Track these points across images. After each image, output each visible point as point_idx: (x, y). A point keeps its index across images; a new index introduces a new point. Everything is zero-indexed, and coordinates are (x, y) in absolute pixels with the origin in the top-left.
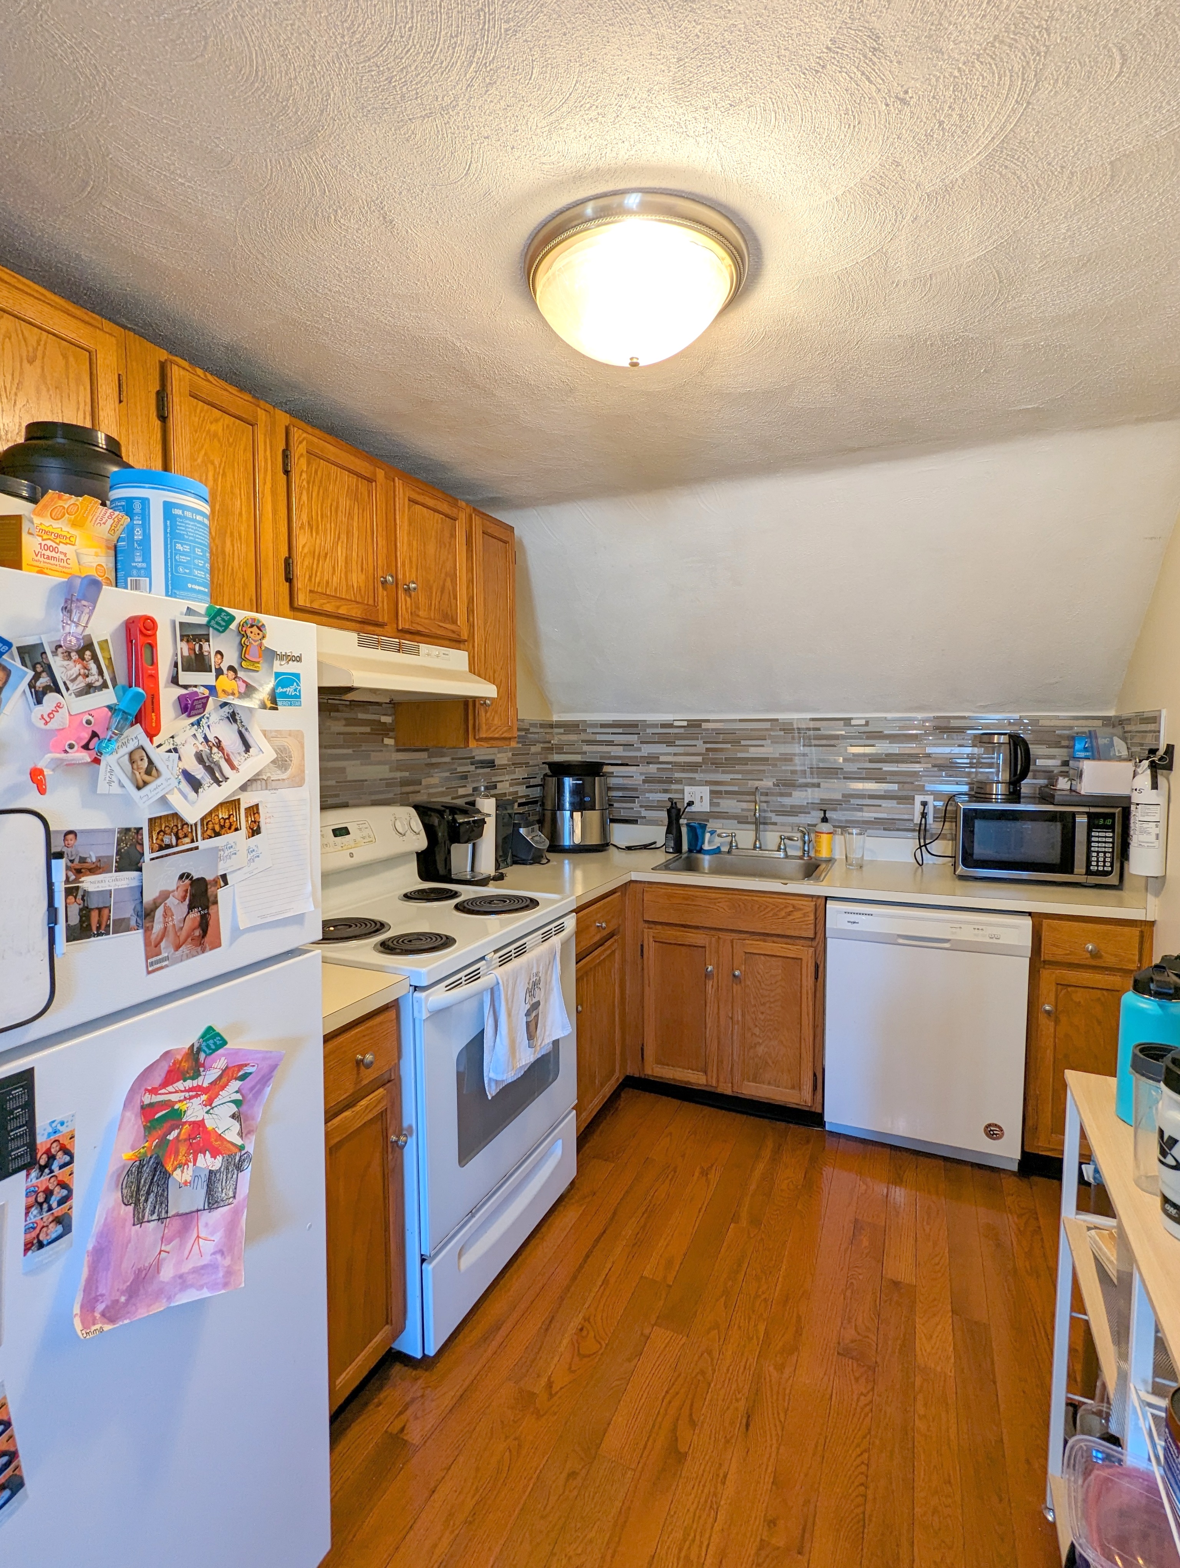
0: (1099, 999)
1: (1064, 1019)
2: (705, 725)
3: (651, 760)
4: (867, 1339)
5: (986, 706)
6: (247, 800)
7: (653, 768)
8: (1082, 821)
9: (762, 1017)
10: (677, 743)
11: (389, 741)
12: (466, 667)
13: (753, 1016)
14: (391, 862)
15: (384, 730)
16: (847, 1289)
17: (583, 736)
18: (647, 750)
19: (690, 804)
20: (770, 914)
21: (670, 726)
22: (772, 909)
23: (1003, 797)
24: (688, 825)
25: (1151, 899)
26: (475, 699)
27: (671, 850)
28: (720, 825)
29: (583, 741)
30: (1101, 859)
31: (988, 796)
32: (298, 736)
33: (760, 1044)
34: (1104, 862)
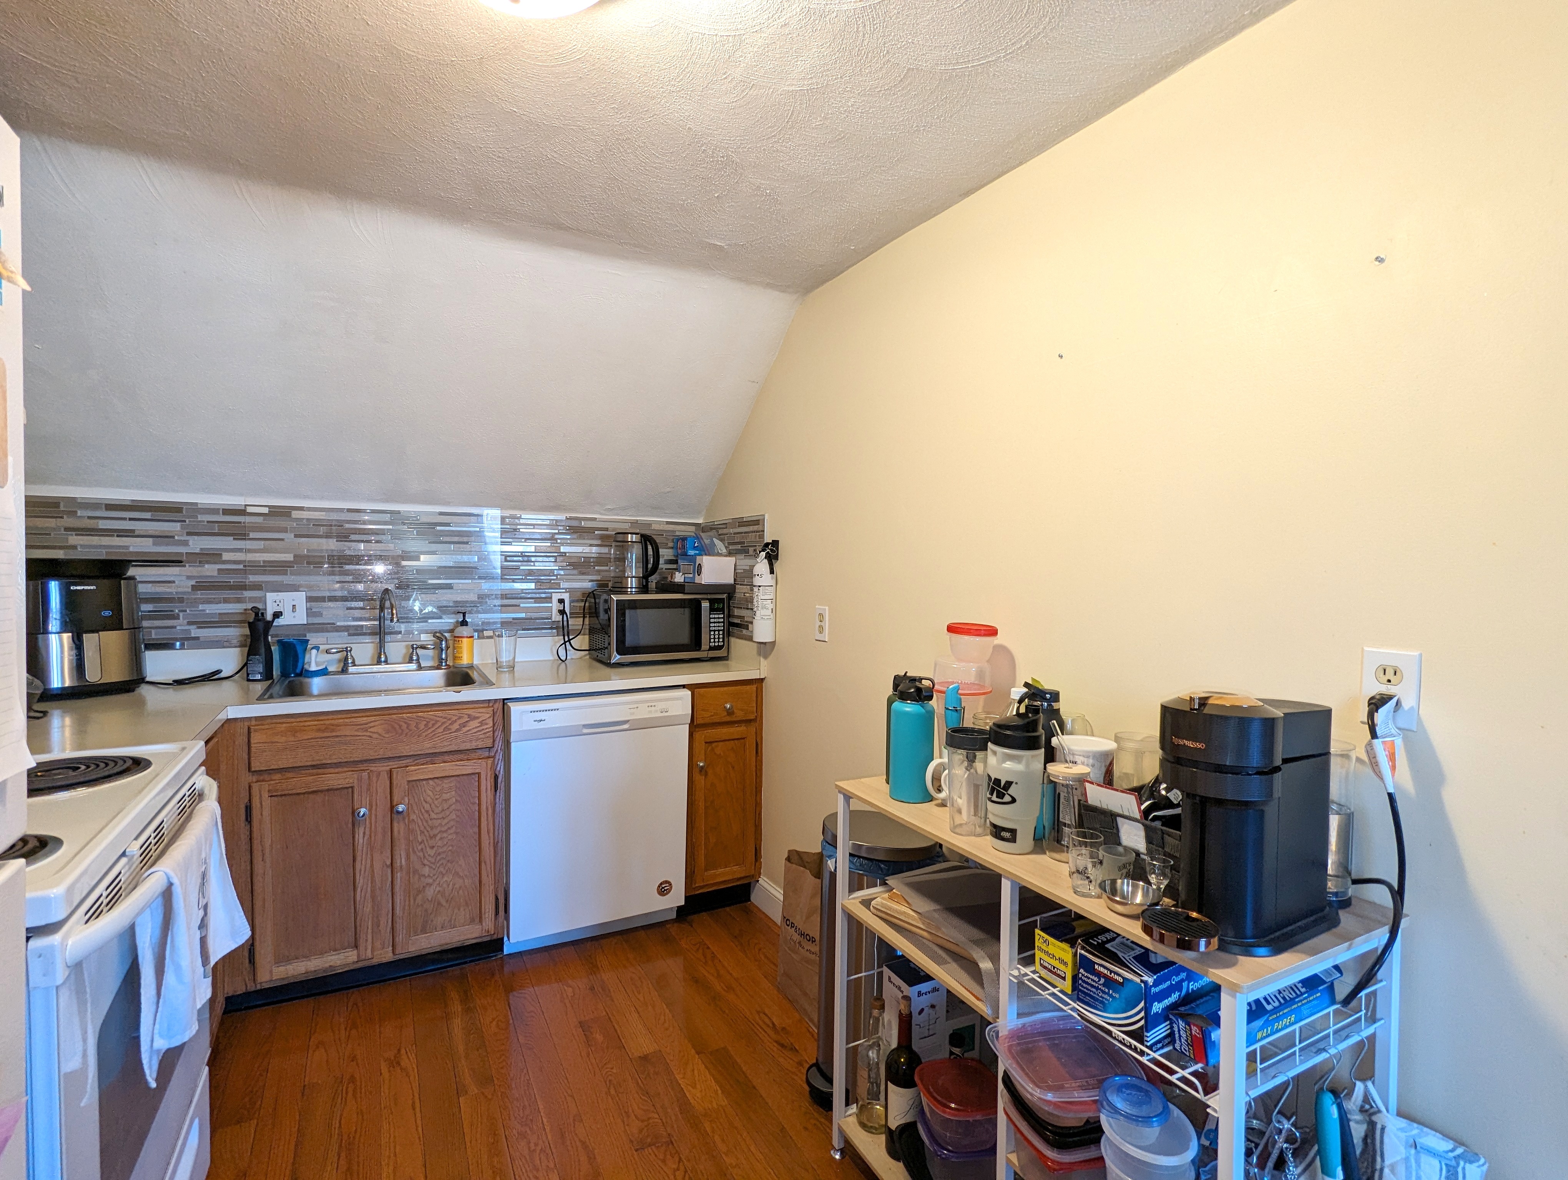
0: (733, 748)
1: (710, 772)
2: (295, 514)
3: (213, 556)
4: (651, 1121)
5: (613, 509)
7: (210, 570)
8: (705, 605)
9: (432, 852)
10: (252, 535)
13: (421, 854)
16: (609, 1089)
17: (68, 521)
18: (197, 544)
19: (277, 615)
20: (441, 730)
21: (242, 512)
22: (444, 723)
23: (637, 590)
24: (280, 642)
25: (764, 662)
27: (259, 677)
28: (324, 640)
29: (66, 529)
30: (717, 637)
31: (624, 590)
33: (430, 885)
34: (719, 638)
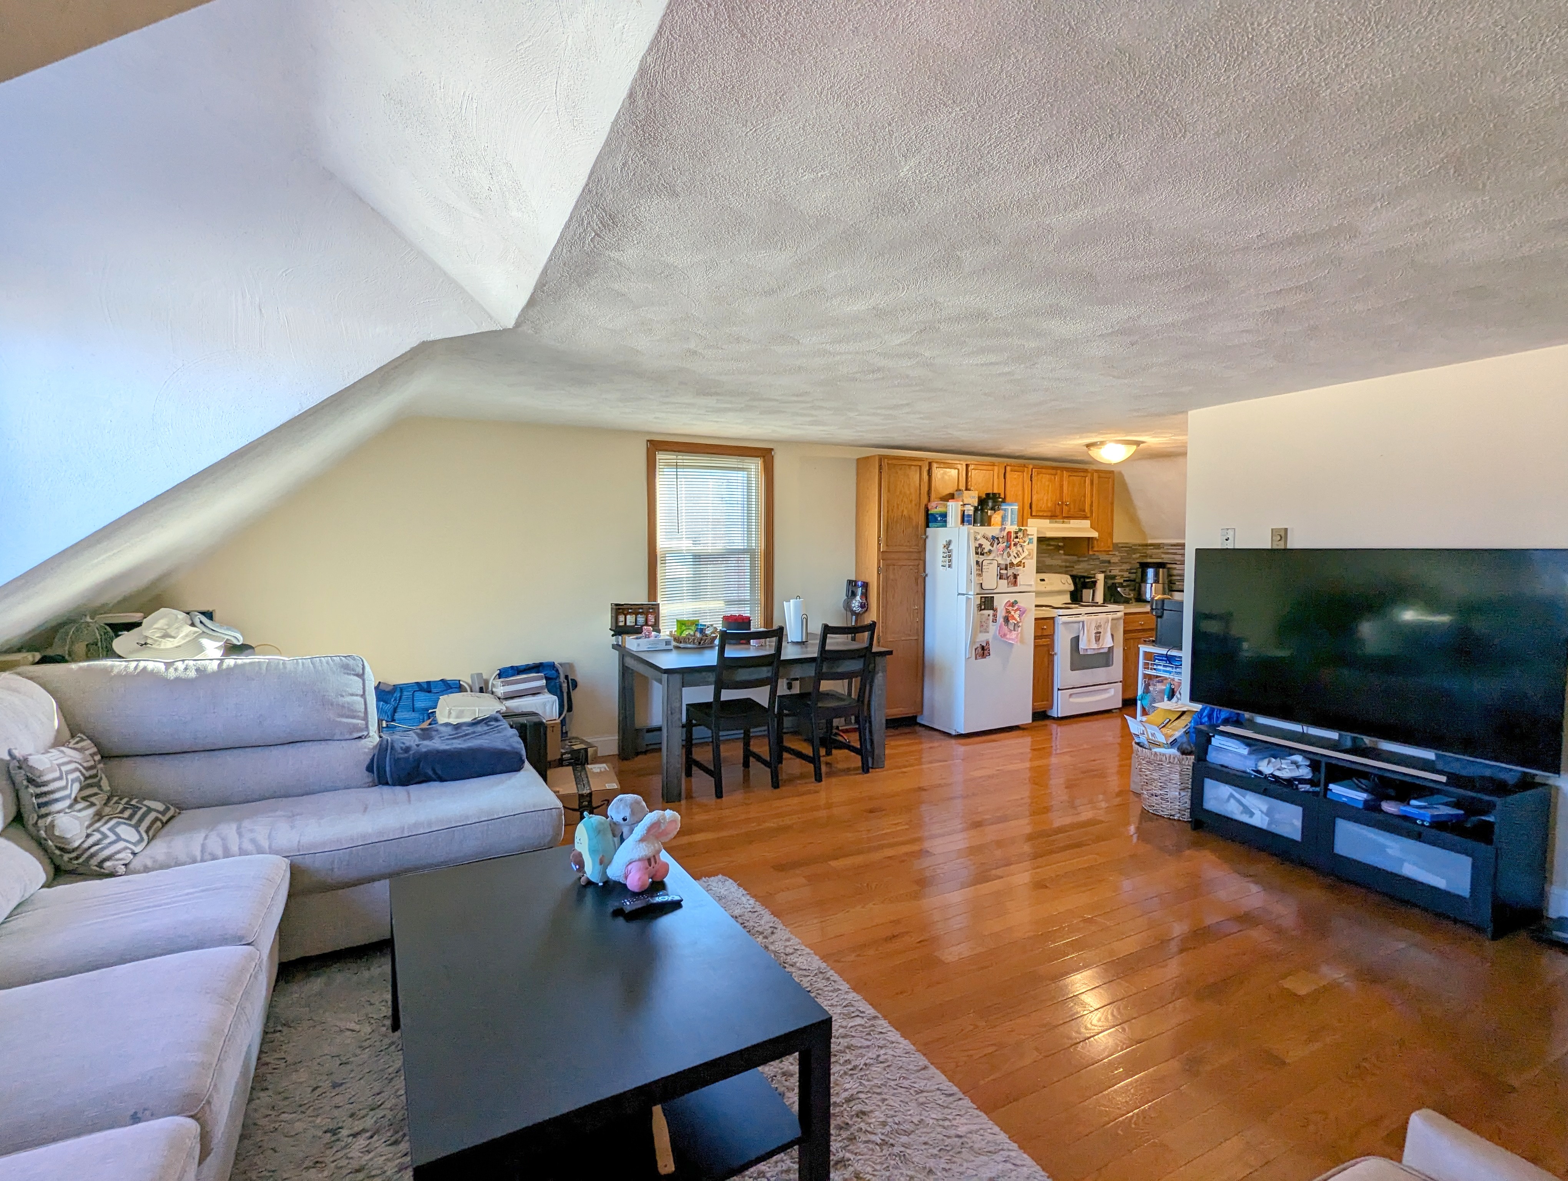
6: (1023, 561)
11: (1061, 552)
12: (1089, 526)
14: (1060, 592)
15: (1059, 548)
26: (1092, 538)
32: (1032, 550)
